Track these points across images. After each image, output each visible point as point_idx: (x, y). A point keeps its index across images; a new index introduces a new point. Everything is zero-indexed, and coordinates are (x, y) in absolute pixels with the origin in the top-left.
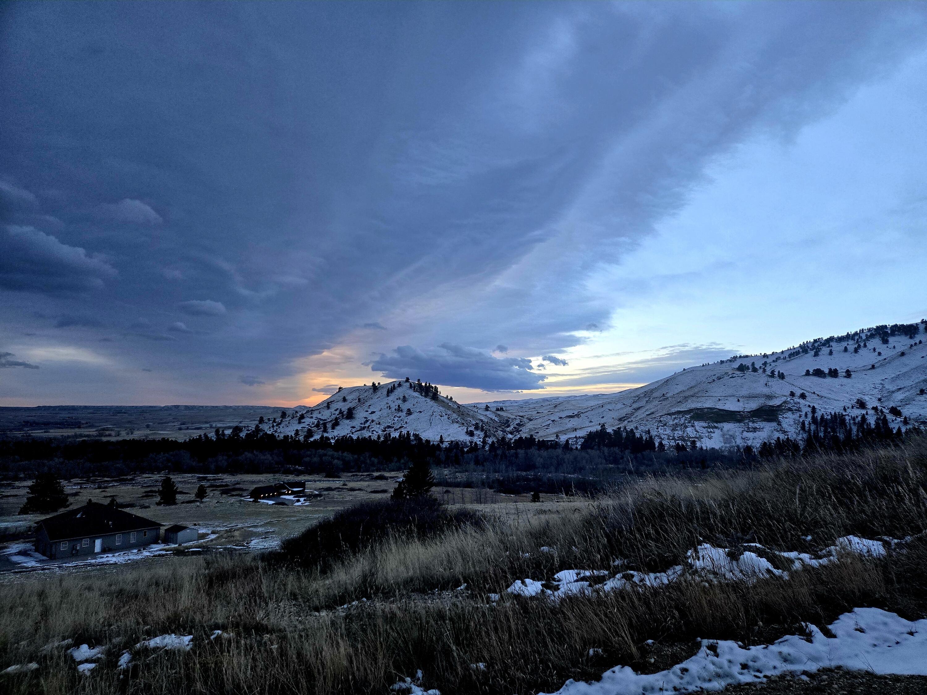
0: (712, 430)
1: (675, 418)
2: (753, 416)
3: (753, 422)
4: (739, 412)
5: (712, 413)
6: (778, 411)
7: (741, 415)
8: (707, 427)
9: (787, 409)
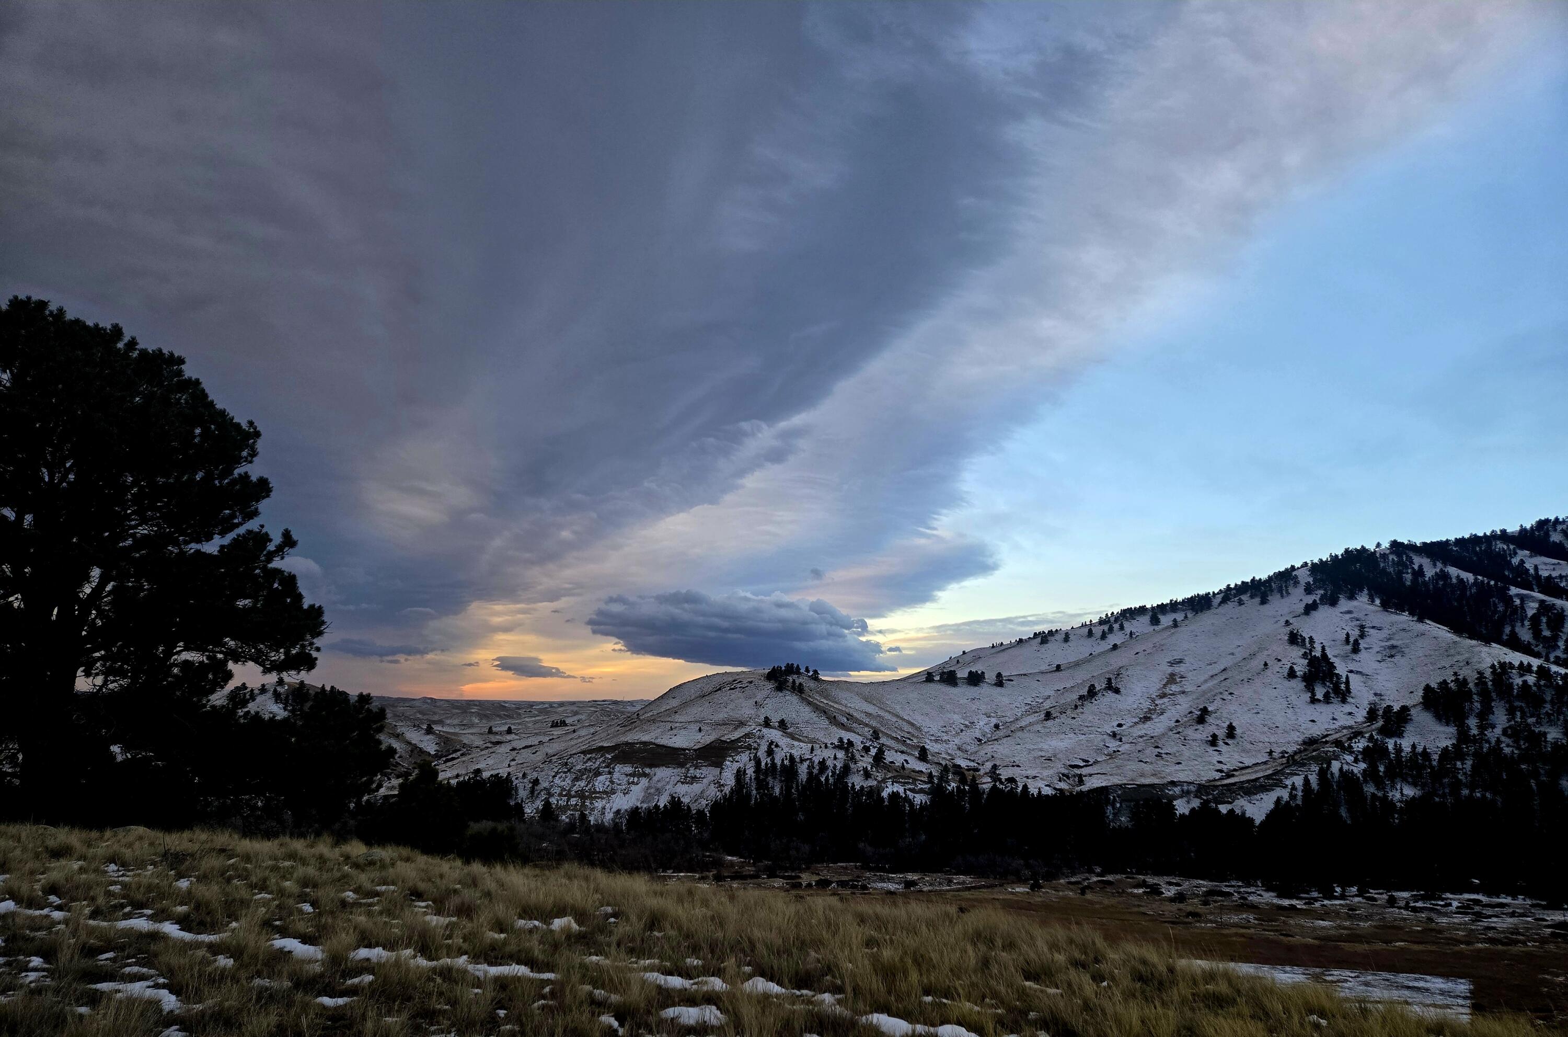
0: (636, 779)
1: (589, 759)
2: (698, 757)
3: (697, 767)
4: (684, 750)
5: (645, 751)
6: (730, 749)
7: (685, 755)
8: (630, 775)
9: (745, 747)
